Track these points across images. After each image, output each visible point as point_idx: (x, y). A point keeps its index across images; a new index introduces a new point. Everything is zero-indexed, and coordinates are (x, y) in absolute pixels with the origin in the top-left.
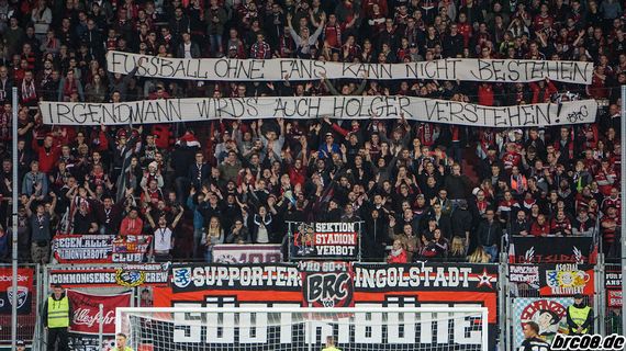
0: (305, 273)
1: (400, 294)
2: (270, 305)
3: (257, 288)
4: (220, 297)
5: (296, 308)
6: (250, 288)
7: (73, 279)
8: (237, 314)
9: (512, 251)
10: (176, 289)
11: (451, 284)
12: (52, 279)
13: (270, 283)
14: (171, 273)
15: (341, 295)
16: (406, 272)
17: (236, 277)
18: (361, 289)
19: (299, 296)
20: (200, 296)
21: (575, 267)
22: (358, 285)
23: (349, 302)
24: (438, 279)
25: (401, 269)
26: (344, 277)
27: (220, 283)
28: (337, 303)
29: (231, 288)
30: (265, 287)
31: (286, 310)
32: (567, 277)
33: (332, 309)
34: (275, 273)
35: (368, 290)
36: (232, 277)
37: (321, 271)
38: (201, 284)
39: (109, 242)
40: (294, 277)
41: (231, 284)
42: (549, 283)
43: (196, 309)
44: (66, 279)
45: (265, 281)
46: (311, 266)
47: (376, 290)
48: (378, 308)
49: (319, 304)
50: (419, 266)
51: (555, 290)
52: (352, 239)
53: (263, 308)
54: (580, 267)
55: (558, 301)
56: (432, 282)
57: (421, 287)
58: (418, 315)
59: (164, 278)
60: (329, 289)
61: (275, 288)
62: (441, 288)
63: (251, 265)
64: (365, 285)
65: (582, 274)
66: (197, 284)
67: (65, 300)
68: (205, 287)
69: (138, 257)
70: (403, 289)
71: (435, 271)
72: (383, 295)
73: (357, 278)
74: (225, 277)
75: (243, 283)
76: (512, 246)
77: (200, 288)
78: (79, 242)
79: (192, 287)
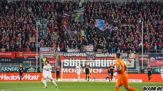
0: (87, 54)
1: (104, 58)
2: (81, 60)
3: (79, 57)
4: (72, 58)
5: (85, 60)
6: (77, 57)
7: (47, 55)
8: (75, 61)
9: (119, 51)
10: (64, 57)
11: (112, 56)
12: (43, 55)
13: (81, 56)
14: (64, 54)
15: (93, 58)
16: (105, 54)
17: (75, 55)
18: (97, 57)
19: (86, 58)
20: (69, 58)
21: (134, 54)
22: (96, 56)
23: (94, 59)
24: (110, 55)
25: (104, 54)
26: (94, 55)
27: (72, 56)
28: (93, 60)
29: (74, 57)
30: (80, 57)
31: (84, 61)
32: (132, 55)
33: (92, 61)
34: (82, 54)
35: (98, 57)
36: (74, 55)
37: (90, 54)
38: (69, 56)
39: (49, 48)
40: (85, 55)
41: (74, 56)
42: (129, 56)
43: (68, 60)
44: (45, 55)
45: (80, 56)
46: (88, 53)
47: (99, 57)
48: (100, 60)
49: (90, 60)
50: (107, 53)
51: (130, 57)
52: (92, 48)
53: (80, 60)
54: (135, 54)
55: (131, 59)
56: (109, 56)
57: (107, 57)
58: (104, 62)
59: (62, 55)
60: (91, 57)
61: (82, 57)
62: (111, 57)
63: (77, 53)
64: (97, 56)
65: (135, 55)
66: (68, 56)
67: (45, 58)
68: (70, 56)
69: (54, 51)
70: (104, 57)
71: (110, 54)
72: (100, 58)
73: (96, 55)
74: (73, 55)
75: (76, 56)
76: (119, 50)
77: (69, 57)
78: (44, 48)
79: (67, 56)
